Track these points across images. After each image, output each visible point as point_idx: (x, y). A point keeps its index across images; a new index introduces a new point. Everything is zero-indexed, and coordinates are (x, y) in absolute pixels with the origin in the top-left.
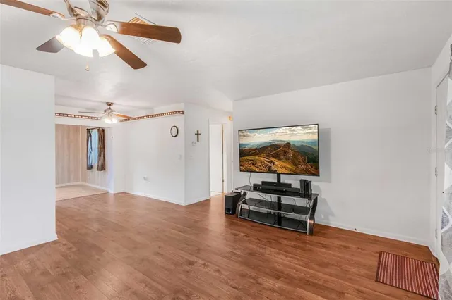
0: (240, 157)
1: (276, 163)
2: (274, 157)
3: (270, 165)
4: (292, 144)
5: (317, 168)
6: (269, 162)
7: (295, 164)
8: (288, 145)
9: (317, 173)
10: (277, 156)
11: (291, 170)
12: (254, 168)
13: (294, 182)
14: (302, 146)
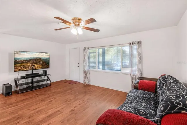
0: (15, 64)
1: (35, 66)
2: (35, 64)
3: (32, 67)
4: (42, 58)
5: (49, 66)
6: (32, 65)
7: (43, 65)
8: (40, 59)
9: (49, 67)
10: (36, 63)
11: (41, 68)
12: (24, 69)
13: (41, 72)
14: (45, 59)
